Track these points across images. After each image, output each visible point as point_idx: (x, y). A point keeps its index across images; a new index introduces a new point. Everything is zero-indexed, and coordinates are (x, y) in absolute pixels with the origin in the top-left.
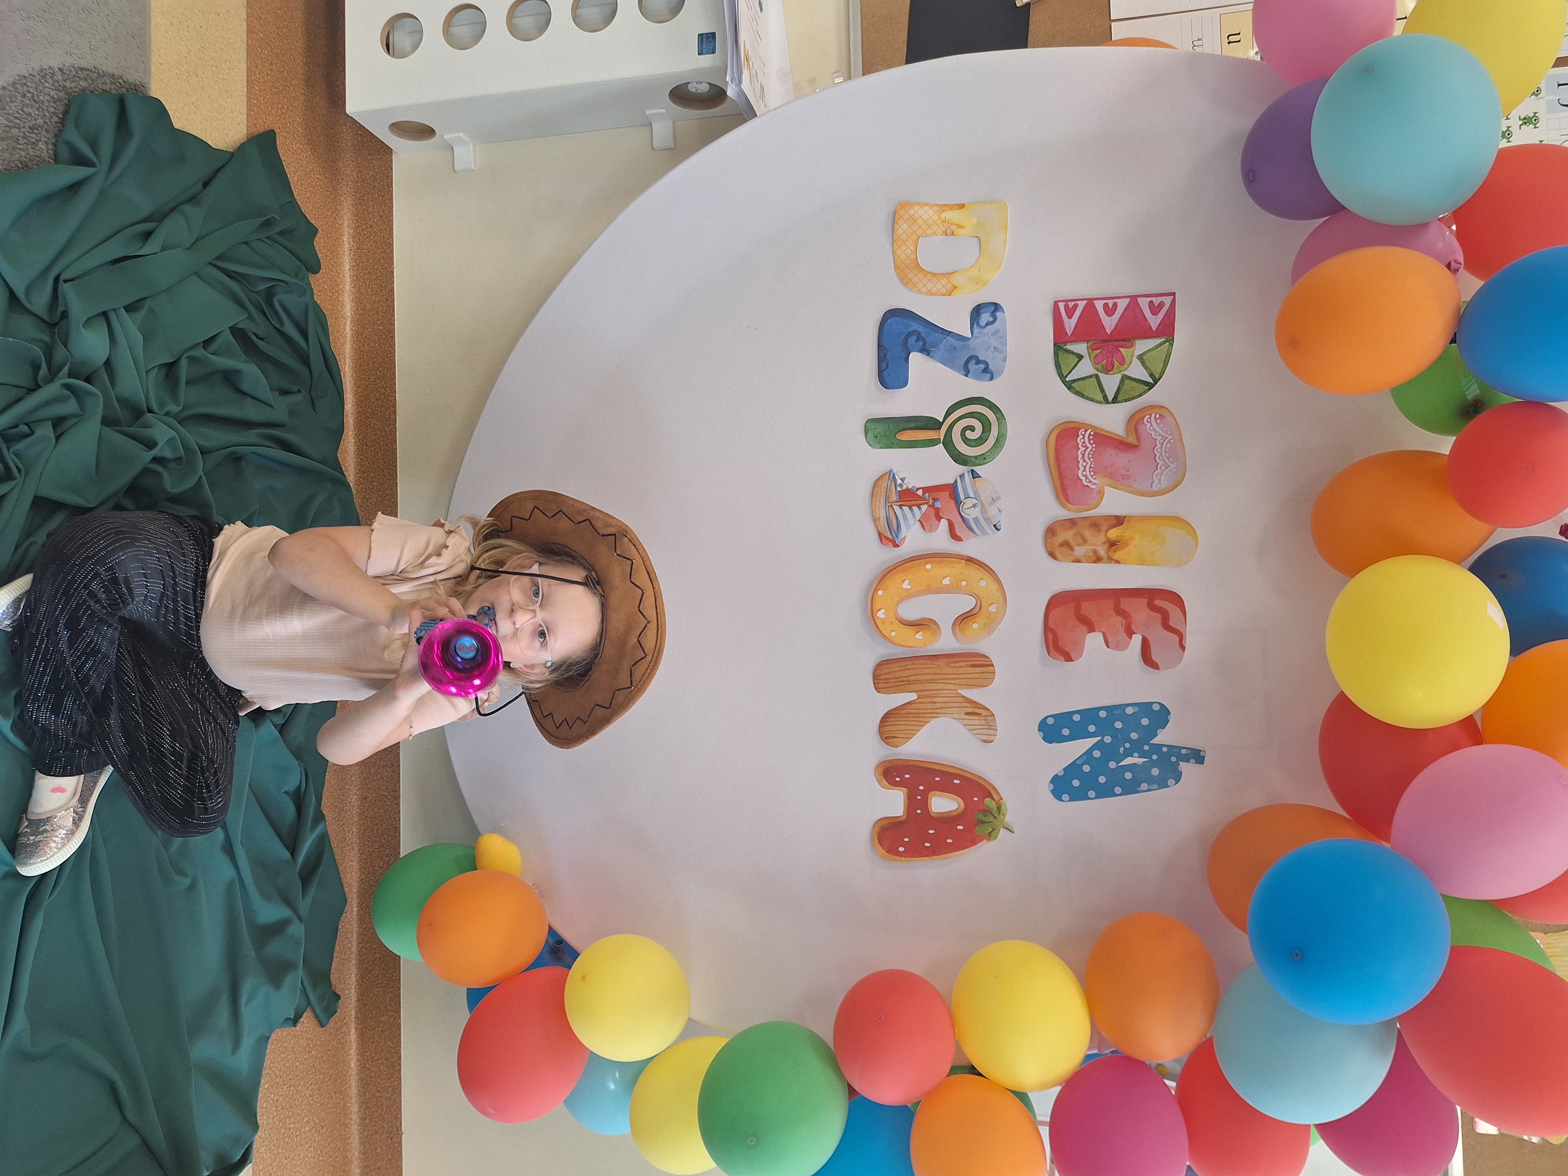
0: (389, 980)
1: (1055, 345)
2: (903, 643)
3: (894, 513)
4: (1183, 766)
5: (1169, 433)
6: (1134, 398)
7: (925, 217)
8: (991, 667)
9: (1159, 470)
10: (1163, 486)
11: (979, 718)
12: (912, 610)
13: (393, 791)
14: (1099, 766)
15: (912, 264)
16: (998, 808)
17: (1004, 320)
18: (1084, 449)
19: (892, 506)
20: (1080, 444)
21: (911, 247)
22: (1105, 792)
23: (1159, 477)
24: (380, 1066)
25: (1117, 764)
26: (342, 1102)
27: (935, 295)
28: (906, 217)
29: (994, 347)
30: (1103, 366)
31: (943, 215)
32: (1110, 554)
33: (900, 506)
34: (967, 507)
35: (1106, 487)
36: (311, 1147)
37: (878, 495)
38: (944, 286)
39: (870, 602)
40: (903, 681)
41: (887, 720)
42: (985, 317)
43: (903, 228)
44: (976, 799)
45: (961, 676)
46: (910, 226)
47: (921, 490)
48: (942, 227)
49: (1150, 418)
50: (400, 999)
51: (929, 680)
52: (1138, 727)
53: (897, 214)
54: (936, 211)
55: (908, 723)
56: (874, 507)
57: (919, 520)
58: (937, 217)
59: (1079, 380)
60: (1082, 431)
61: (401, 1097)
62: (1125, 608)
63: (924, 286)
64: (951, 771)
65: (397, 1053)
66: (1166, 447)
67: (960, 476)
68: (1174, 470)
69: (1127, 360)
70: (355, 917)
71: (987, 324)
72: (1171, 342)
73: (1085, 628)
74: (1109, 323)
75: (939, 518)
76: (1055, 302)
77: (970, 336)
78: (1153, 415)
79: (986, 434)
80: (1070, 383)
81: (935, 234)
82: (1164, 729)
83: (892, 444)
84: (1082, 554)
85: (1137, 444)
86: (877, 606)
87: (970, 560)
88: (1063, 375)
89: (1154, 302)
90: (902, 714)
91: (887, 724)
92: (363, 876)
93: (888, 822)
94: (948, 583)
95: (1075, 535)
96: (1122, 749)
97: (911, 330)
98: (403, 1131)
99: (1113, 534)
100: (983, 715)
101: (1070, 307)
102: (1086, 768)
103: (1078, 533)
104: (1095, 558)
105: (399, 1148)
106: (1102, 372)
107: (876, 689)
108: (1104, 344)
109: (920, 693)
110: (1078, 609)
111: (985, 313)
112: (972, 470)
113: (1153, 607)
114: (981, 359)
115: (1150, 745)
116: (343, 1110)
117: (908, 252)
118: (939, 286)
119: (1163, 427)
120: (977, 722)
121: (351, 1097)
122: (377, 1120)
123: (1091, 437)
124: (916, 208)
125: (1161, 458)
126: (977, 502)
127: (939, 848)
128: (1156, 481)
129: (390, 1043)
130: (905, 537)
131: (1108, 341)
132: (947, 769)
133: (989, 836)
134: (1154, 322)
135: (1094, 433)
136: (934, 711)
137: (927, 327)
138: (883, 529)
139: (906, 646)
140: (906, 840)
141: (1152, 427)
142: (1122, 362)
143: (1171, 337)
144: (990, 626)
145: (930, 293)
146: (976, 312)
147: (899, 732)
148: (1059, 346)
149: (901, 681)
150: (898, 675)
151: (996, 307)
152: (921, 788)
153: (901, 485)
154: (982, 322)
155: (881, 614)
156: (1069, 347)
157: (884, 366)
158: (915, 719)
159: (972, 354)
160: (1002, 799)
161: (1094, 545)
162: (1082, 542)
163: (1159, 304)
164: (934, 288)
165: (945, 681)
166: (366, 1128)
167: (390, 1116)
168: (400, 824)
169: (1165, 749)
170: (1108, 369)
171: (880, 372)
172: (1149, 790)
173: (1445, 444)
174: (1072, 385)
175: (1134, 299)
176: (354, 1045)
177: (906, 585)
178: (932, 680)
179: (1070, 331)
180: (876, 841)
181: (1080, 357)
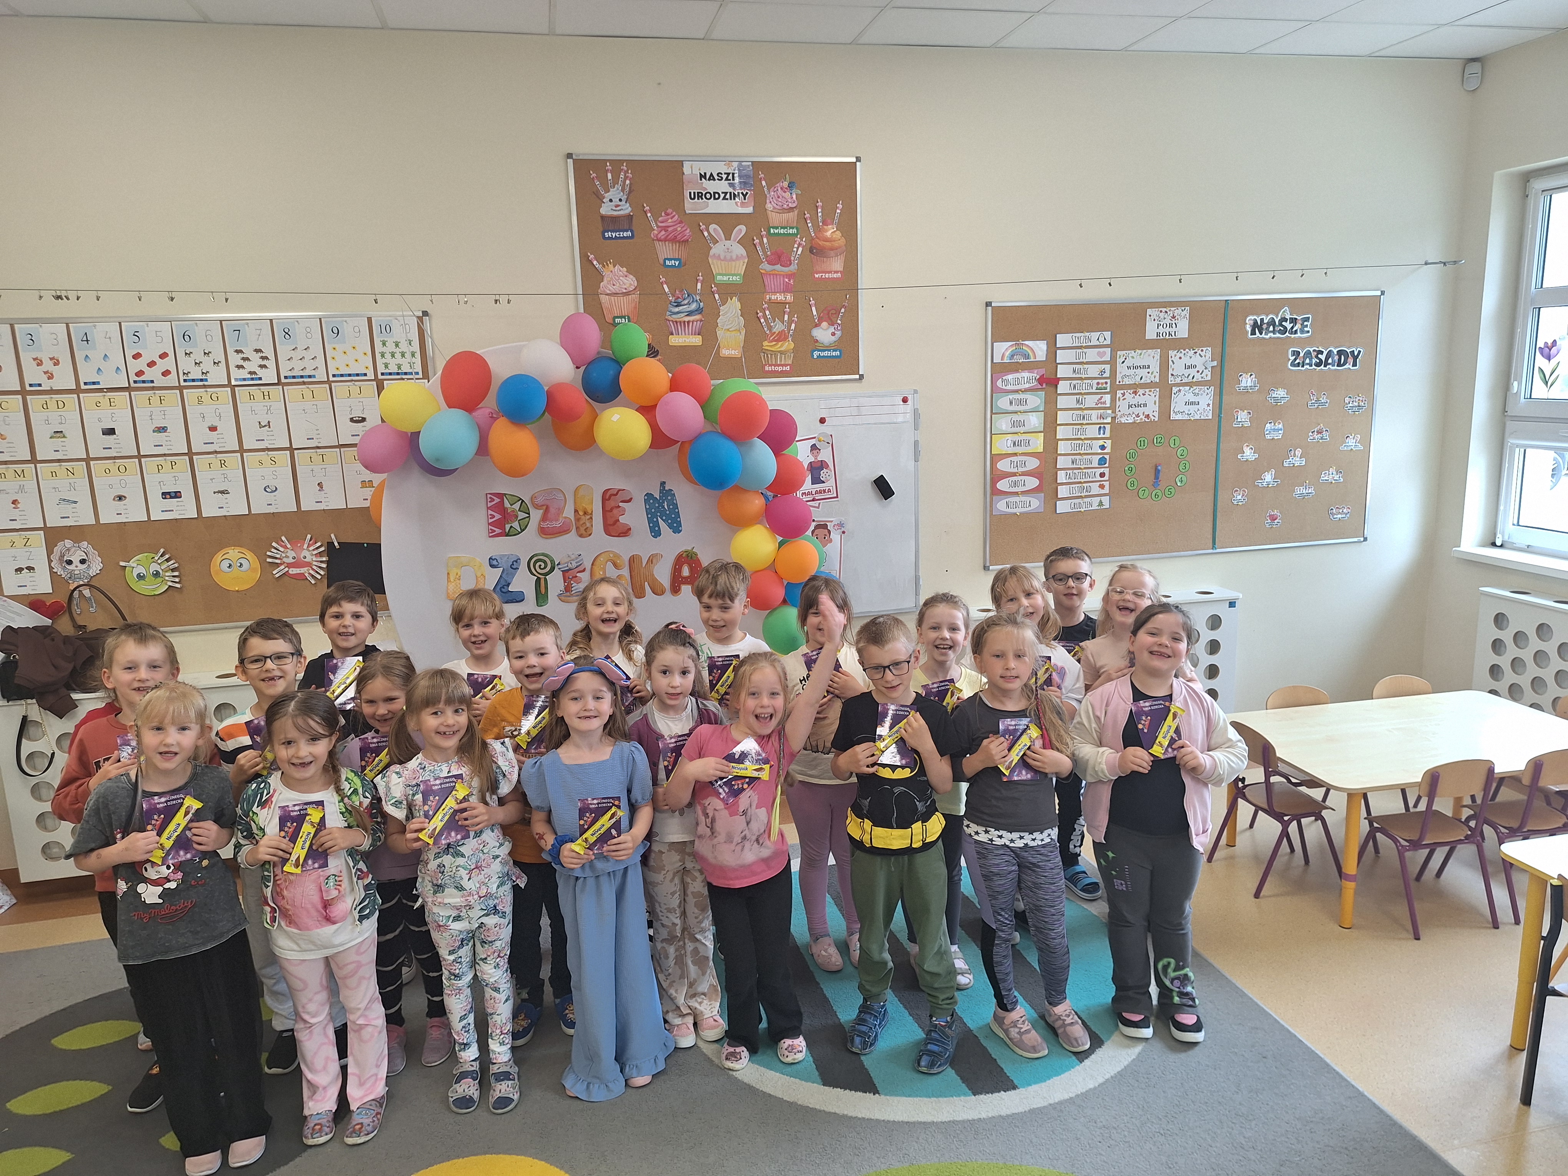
17: (496, 556)
31: (453, 581)
32: (589, 514)
34: (571, 566)
37: (568, 601)
54: (451, 584)
58: (454, 584)
59: (520, 527)
71: (498, 562)
74: (498, 516)
75: (576, 576)
83: (546, 595)
91: (657, 593)
99: (581, 513)
107: (643, 598)
110: (611, 525)
132: (673, 570)
137: (499, 584)
141: (539, 500)
146: (492, 566)
147: (660, 588)
153: (563, 592)
156: (507, 531)
157: (515, 601)
158: (655, 583)
165: (640, 572)
171: (517, 602)
175: (488, 508)
181: (511, 527)
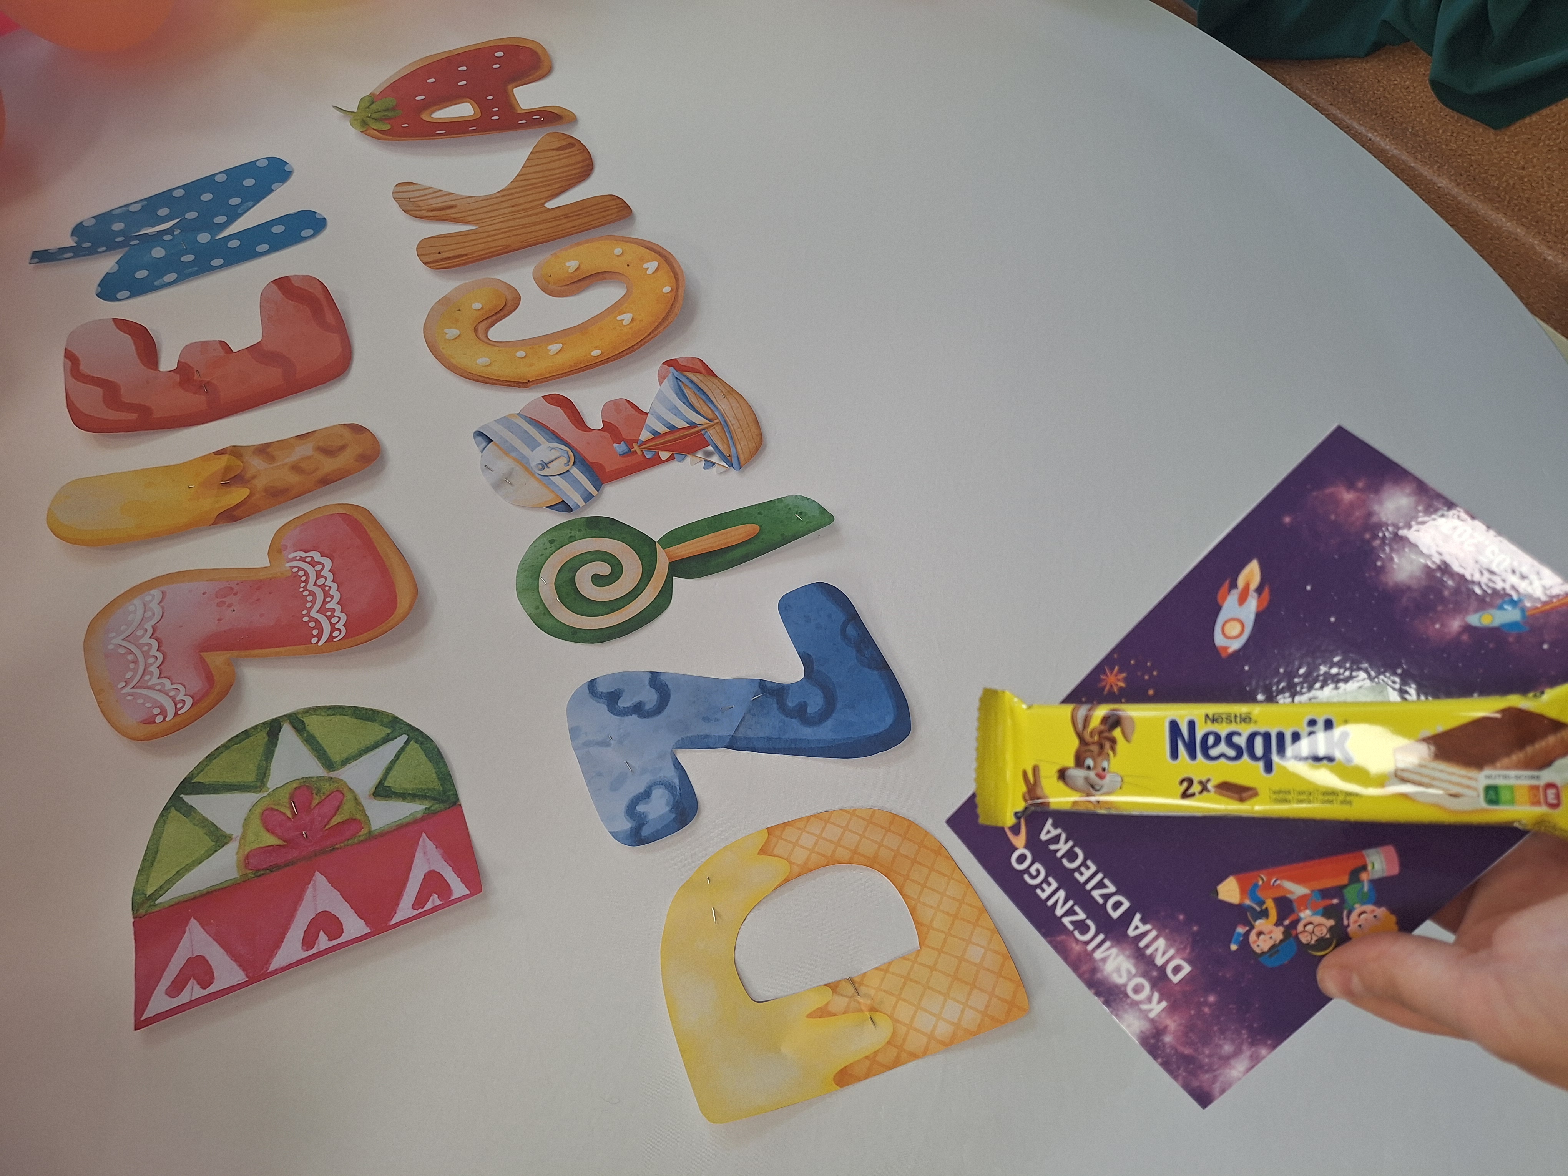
1: (456, 804)
3: (701, 412)
4: (69, 241)
5: (129, 698)
6: (226, 747)
7: (933, 1006)
8: (426, 262)
9: (149, 626)
10: (136, 602)
11: (430, 205)
12: (601, 295)
14: (214, 208)
15: (903, 872)
16: (368, 125)
17: (607, 819)
19: (710, 420)
21: (930, 911)
27: (809, 817)
29: (609, 747)
30: (319, 791)
31: (886, 1030)
32: (239, 462)
33: (693, 425)
38: (795, 845)
39: (679, 273)
40: (576, 215)
42: (657, 807)
43: (980, 951)
45: (475, 242)
48: (872, 992)
49: (177, 710)
51: (534, 225)
54: (912, 1034)
55: (547, 171)
56: (747, 412)
59: (376, 746)
63: (845, 830)
66: (135, 671)
67: (593, 499)
69: (256, 823)
71: (646, 795)
72: (140, 899)
73: (268, 347)
74: (320, 897)
75: (608, 427)
76: (482, 897)
77: (679, 754)
79: (565, 577)
81: (884, 969)
83: (759, 513)
84: (298, 448)
85: (204, 654)
87: (521, 383)
89: (196, 987)
90: (561, 181)
93: (532, 78)
94: (551, 347)
95: (317, 468)
96: (178, 235)
97: (829, 723)
99: (238, 495)
100: (425, 211)
101: (434, 896)
102: (235, 201)
108: (326, 841)
109: (543, 209)
110: (287, 368)
111: (661, 817)
112: (570, 515)
114: (634, 717)
115: (129, 249)
117: (930, 898)
118: (807, 840)
119: (144, 704)
120: (432, 200)
123: (315, 632)
127: (443, 67)
128: (154, 606)
130: (661, 383)
131: (316, 852)
133: (373, 99)
134: (197, 940)
135: (310, 644)
136: (507, 198)
140: (496, 66)
141: (171, 694)
143: (140, 912)
144: (447, 308)
145: (825, 817)
148: (443, 802)
149: (579, 213)
151: (639, 836)
154: (660, 795)
155: (651, 266)
156: (416, 808)
157: (852, 631)
159: (658, 720)
160: (363, 133)
161: (274, 469)
163: (183, 989)
164: (817, 833)
169: (103, 250)
172: (128, 205)
174: (389, 731)
175: (257, 975)
177: (626, 318)
178: (528, 226)
181: (382, 791)
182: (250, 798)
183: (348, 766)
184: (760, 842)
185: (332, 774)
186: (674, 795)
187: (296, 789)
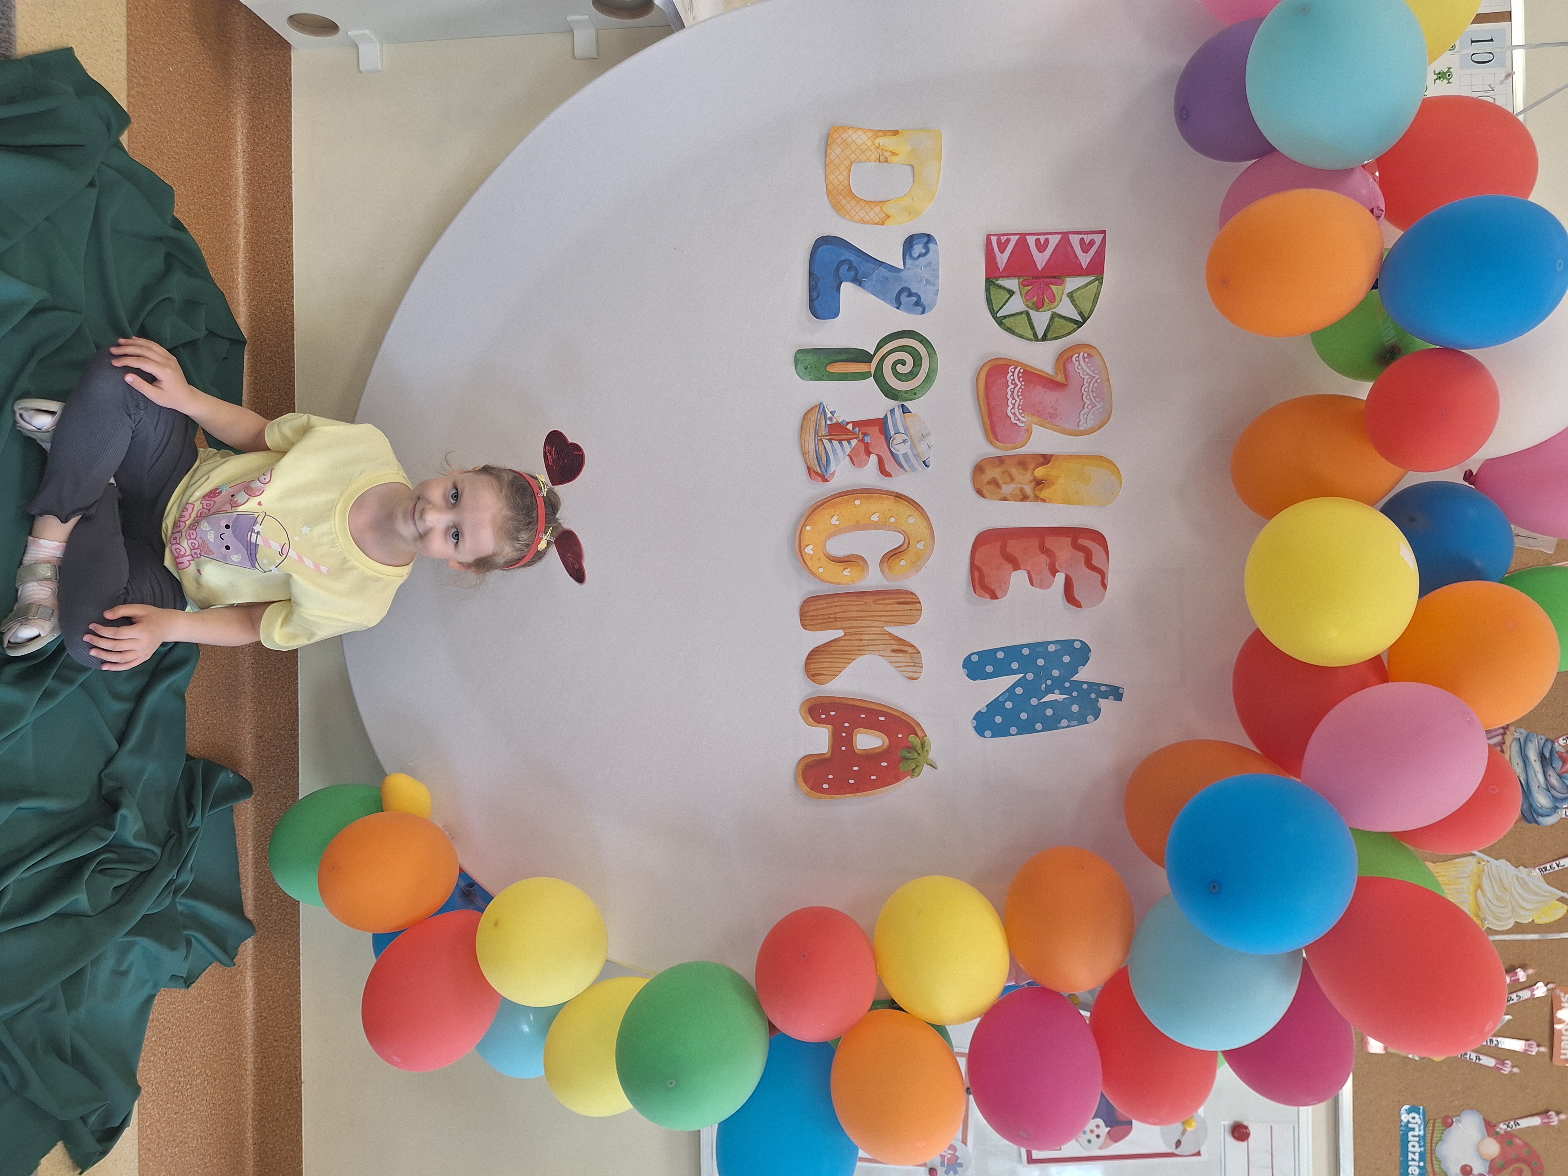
0: (286, 926)
1: (987, 279)
2: (831, 580)
3: (823, 447)
4: (1102, 703)
5: (1096, 372)
6: (1064, 336)
7: (859, 141)
8: (918, 605)
9: (1086, 410)
10: (1090, 426)
11: (905, 655)
12: (839, 546)
13: (291, 730)
14: (1021, 703)
15: (845, 190)
16: (922, 744)
17: (936, 252)
18: (1013, 386)
19: (821, 440)
20: (1010, 381)
21: (844, 173)
22: (1026, 728)
23: (1085, 416)
24: (278, 1015)
25: (1039, 700)
26: (236, 1052)
27: (868, 223)
28: (838, 141)
29: (927, 280)
30: (1033, 304)
31: (877, 141)
32: (1036, 492)
33: (830, 440)
34: (895, 443)
35: (1033, 425)
36: (203, 1100)
37: (808, 428)
38: (877, 215)
39: (798, 537)
40: (830, 618)
41: (814, 657)
42: (918, 249)
43: (836, 151)
44: (900, 736)
45: (887, 613)
46: (843, 151)
47: (851, 424)
48: (875, 153)
49: (1078, 357)
50: (299, 944)
51: (854, 617)
52: (1060, 665)
53: (830, 137)
54: (870, 137)
55: (834, 660)
56: (803, 440)
57: (848, 455)
58: (872, 143)
59: (1009, 316)
60: (1011, 368)
61: (301, 1045)
62: (1049, 547)
63: (857, 213)
64: (876, 708)
65: (296, 1000)
66: (1093, 387)
67: (890, 411)
68: (1101, 410)
69: (1057, 298)
70: (249, 861)
71: (920, 256)
72: (1101, 280)
73: (1010, 566)
74: (1041, 259)
75: (868, 453)
76: (987, 235)
77: (902, 267)
78: (1082, 354)
79: (916, 369)
80: (1000, 318)
81: (868, 160)
82: (1084, 666)
83: (823, 376)
84: (1009, 492)
85: (1065, 383)
86: (806, 540)
87: (899, 496)
88: (994, 311)
89: (1085, 240)
90: (828, 651)
91: (813, 661)
92: (259, 819)
93: (813, 759)
94: (877, 519)
95: (1003, 473)
96: (1044, 685)
97: (843, 259)
98: (303, 1080)
99: (1040, 472)
100: (909, 652)
101: (1003, 241)
102: (1009, 705)
103: (1006, 471)
104: (1021, 497)
105: (298, 1098)
106: (1032, 309)
107: (802, 625)
108: (1035, 280)
109: (845, 630)
110: (1004, 548)
111: (918, 244)
112: (903, 405)
113: (1076, 546)
114: (912, 291)
115: (1070, 682)
116: (238, 1061)
117: (841, 178)
118: (872, 214)
119: (1091, 366)
120: (903, 660)
121: (247, 1047)
122: (275, 1070)
123: (1021, 375)
124: (850, 132)
125: (1088, 397)
126: (906, 437)
127: (863, 785)
128: (1083, 421)
129: (289, 991)
130: (835, 471)
131: (1039, 278)
132: (873, 707)
133: (913, 773)
134: (1085, 259)
135: (1024, 370)
136: (860, 648)
137: (859, 257)
138: (812, 463)
139: (834, 583)
140: (831, 777)
141: (1080, 366)
142: (1053, 299)
143: (1101, 276)
144: (917, 564)
145: (863, 221)
146: (909, 243)
147: (827, 669)
148: (991, 281)
149: (828, 618)
150: (825, 612)
151: (928, 239)
152: (847, 725)
153: (831, 419)
154: (915, 253)
155: (809, 550)
156: (1001, 282)
157: (815, 295)
158: (842, 656)
159: (905, 286)
160: (926, 736)
161: (1022, 484)
162: (1009, 480)
163: (1090, 241)
164: (867, 216)
165: (871, 618)
166: (264, 1079)
167: (289, 1066)
168: (298, 764)
169: (1085, 686)
170: (1038, 307)
171: (811, 300)
172: (1068, 726)
173: (1362, 390)
174: (1003, 321)
175: (1065, 235)
176: (250, 994)
177: (834, 521)
178: (859, 617)
179: (1002, 265)
180: (801, 779)
181: (1011, 293)
182: (1058, 310)
183: (1021, 311)
184: (889, 222)
185: (1027, 309)
186: (910, 251)
187: (1041, 308)
